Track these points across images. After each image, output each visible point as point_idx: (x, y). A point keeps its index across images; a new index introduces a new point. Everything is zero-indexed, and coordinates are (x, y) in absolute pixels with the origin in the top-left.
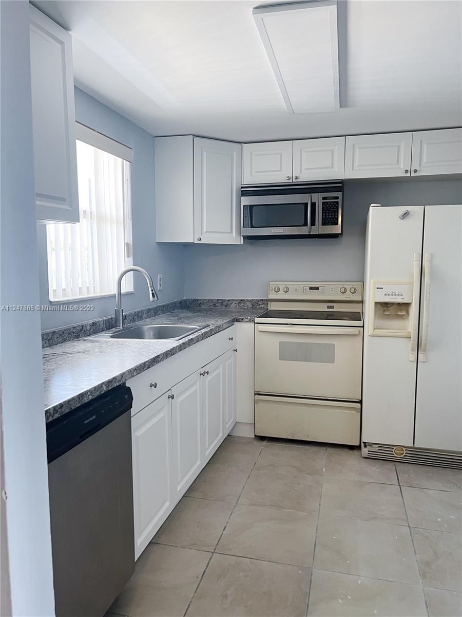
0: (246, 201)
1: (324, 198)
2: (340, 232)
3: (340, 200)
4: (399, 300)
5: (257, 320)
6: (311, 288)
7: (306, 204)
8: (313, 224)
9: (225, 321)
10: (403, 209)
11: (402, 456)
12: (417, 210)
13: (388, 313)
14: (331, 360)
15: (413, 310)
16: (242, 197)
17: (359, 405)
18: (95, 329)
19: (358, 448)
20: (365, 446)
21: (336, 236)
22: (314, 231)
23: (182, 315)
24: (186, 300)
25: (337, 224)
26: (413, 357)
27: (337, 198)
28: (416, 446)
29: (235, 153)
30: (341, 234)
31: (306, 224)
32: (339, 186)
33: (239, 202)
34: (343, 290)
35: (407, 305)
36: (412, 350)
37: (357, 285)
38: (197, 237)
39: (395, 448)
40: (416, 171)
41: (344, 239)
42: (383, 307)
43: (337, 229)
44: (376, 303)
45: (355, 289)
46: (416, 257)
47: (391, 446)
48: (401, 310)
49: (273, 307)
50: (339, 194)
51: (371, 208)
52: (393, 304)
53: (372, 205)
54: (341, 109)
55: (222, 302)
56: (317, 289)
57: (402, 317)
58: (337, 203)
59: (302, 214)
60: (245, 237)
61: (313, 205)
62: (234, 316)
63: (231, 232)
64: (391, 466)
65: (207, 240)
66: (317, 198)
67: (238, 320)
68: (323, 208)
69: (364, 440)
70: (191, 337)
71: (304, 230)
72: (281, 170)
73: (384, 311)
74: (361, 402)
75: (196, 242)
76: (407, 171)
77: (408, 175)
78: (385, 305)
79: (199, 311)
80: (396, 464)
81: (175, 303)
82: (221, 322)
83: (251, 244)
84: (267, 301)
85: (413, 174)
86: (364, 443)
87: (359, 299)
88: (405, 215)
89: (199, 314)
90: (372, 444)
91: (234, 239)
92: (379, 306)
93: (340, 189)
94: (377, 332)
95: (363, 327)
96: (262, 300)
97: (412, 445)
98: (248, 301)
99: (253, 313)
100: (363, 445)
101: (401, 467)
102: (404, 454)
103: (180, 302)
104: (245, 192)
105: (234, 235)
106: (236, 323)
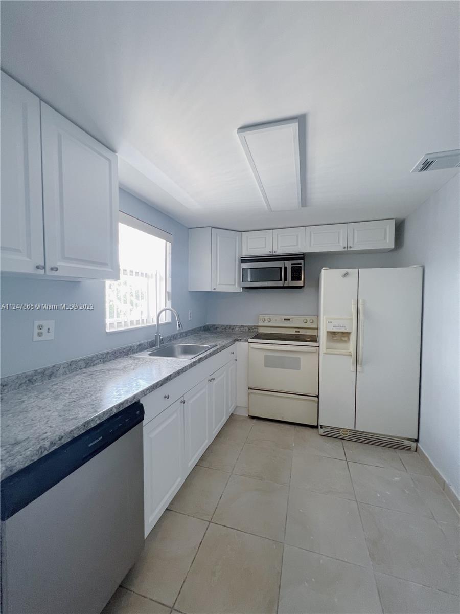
0: (245, 265)
1: (292, 264)
2: (303, 285)
3: (302, 266)
4: (343, 330)
5: (250, 340)
6: (285, 320)
7: (281, 268)
8: (286, 279)
9: (229, 342)
10: (344, 271)
11: (347, 436)
12: (353, 272)
13: (336, 338)
14: (298, 368)
15: (353, 337)
16: (242, 264)
17: (317, 398)
18: (141, 348)
19: (316, 427)
20: (321, 428)
21: (300, 287)
22: (286, 284)
23: (203, 336)
24: (208, 325)
25: (300, 280)
26: (353, 369)
27: (301, 264)
28: (356, 429)
29: (237, 238)
30: (303, 286)
31: (281, 280)
32: (302, 257)
33: (239, 266)
34: (305, 321)
35: (349, 333)
36: (353, 364)
37: (315, 318)
38: (213, 288)
39: (342, 430)
40: (350, 247)
41: (305, 289)
42: (332, 334)
43: (301, 283)
44: (328, 332)
45: (313, 321)
46: (354, 302)
47: (340, 429)
48: (344, 337)
49: (261, 330)
50: (302, 262)
51: (323, 271)
52: (338, 332)
53: (323, 268)
54: (303, 208)
55: (230, 327)
56: (289, 320)
57: (345, 341)
58: (301, 267)
59: (277, 273)
60: (243, 288)
61: (286, 268)
62: (236, 337)
63: (235, 284)
64: (339, 442)
65: (219, 289)
66: (288, 264)
67: (237, 340)
68: (292, 270)
69: (320, 423)
70: (201, 356)
71: (280, 284)
72: (265, 247)
73: (333, 337)
74: (318, 396)
75: (213, 290)
76: (345, 247)
77: (346, 249)
78: (334, 333)
79: (215, 333)
80: (344, 441)
81: (201, 328)
82: (226, 342)
83: (248, 291)
84: (257, 327)
85: (349, 249)
86: (320, 425)
87: (316, 327)
88: (346, 275)
89: (215, 335)
90: (325, 427)
91: (236, 288)
92: (329, 333)
93: (302, 259)
94: (329, 351)
95: (319, 347)
96: (255, 326)
97: (353, 429)
98: (246, 326)
99: (248, 335)
100: (319, 427)
101: (346, 443)
102: (348, 435)
103: (204, 327)
104: (243, 260)
105: (237, 286)
106: (237, 342)
